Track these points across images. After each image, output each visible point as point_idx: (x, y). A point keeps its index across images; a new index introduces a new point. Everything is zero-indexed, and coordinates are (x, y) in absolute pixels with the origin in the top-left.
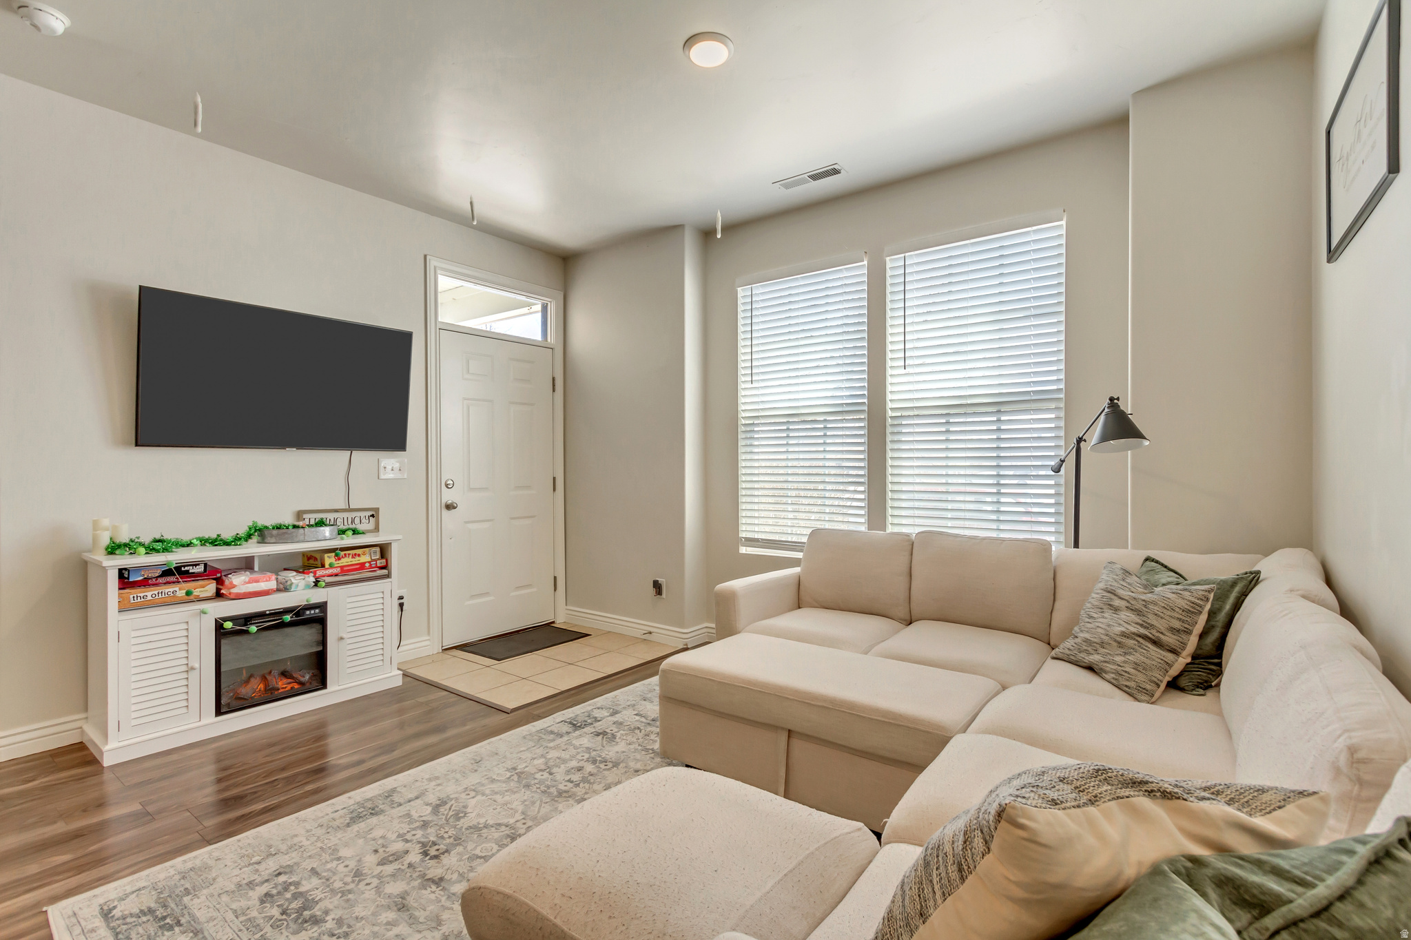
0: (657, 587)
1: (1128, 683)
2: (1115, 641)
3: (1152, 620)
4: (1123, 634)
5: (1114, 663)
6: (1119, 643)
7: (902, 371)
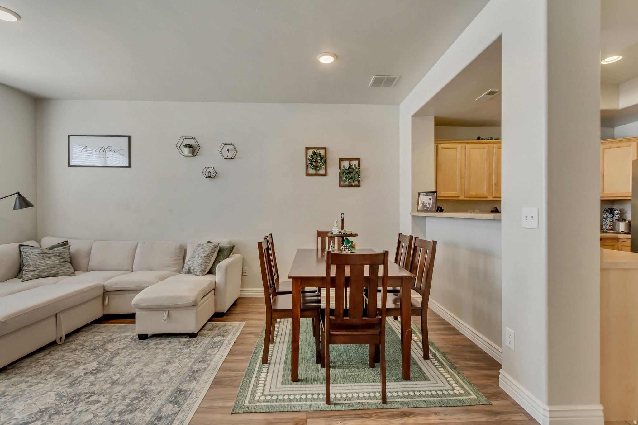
1: (69, 273)
2: (58, 265)
3: (64, 256)
4: (60, 262)
5: (62, 270)
6: (60, 265)
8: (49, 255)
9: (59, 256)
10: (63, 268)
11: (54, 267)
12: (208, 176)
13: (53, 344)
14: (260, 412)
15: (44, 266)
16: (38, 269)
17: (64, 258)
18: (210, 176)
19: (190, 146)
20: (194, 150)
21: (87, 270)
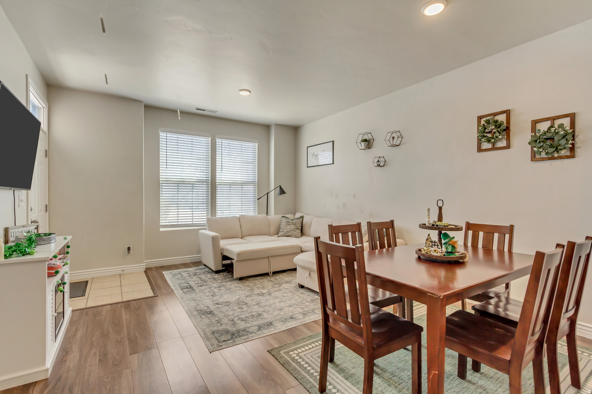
0: (129, 249)
3: (297, 225)
4: (294, 229)
7: (221, 172)
8: (290, 224)
9: (294, 224)
10: (295, 233)
11: (291, 231)
12: (377, 165)
13: (267, 274)
14: (279, 362)
15: (286, 230)
16: (284, 231)
17: (297, 226)
18: (380, 165)
19: (365, 140)
20: (368, 143)
21: (309, 236)
